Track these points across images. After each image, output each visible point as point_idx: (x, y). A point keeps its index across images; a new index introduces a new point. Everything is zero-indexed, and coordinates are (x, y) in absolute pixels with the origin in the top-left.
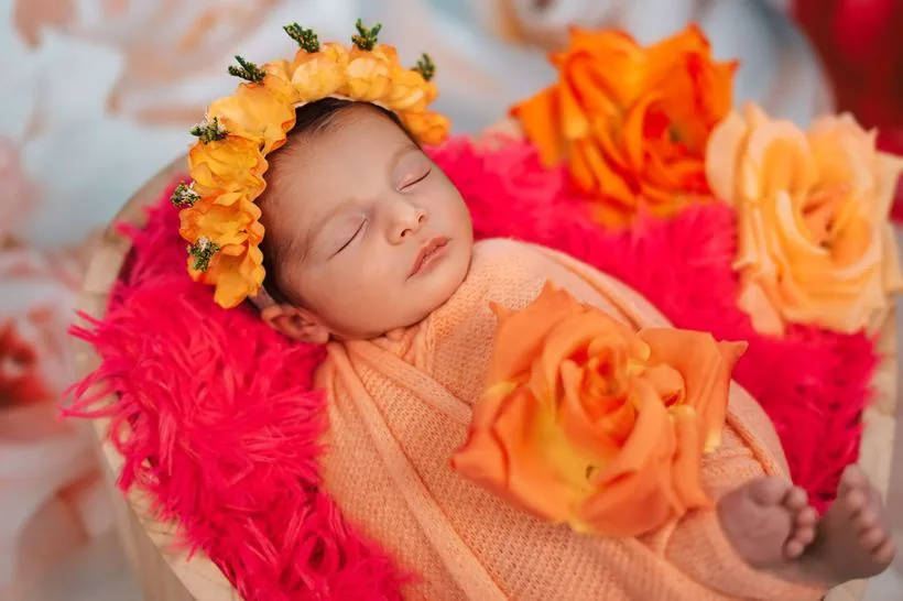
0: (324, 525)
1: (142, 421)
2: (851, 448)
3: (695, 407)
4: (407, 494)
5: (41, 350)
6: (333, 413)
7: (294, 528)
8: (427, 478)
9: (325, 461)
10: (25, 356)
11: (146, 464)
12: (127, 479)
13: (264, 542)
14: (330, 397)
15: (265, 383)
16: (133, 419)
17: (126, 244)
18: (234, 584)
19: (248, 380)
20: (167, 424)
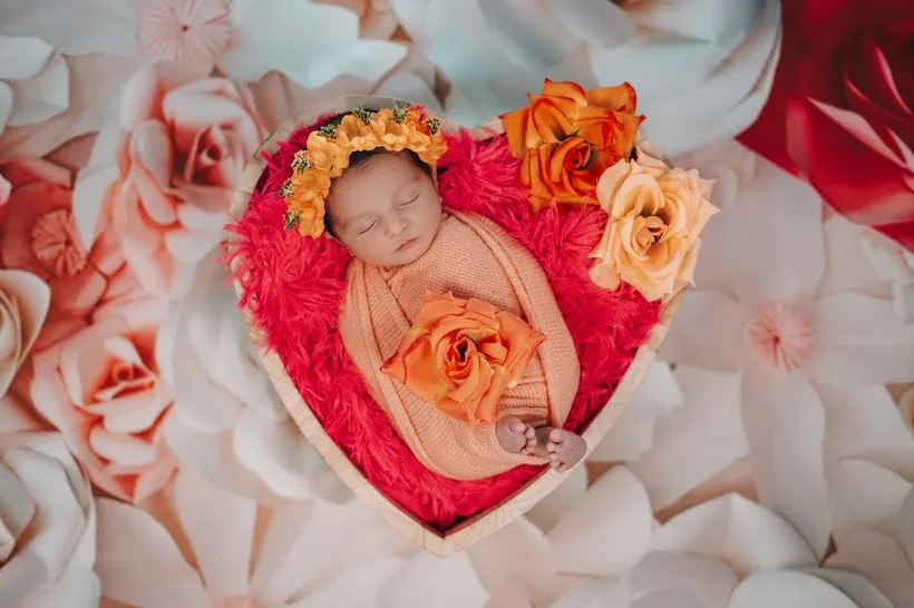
0: (334, 349)
1: (256, 274)
2: (625, 364)
3: (507, 368)
4: (371, 356)
5: (224, 151)
6: (348, 296)
7: (319, 348)
8: (383, 350)
9: (340, 317)
10: (215, 153)
11: (254, 295)
12: (244, 302)
13: (303, 351)
14: (349, 288)
15: (319, 271)
16: (252, 271)
17: (265, 164)
18: (285, 366)
19: (313, 263)
20: (267, 282)
